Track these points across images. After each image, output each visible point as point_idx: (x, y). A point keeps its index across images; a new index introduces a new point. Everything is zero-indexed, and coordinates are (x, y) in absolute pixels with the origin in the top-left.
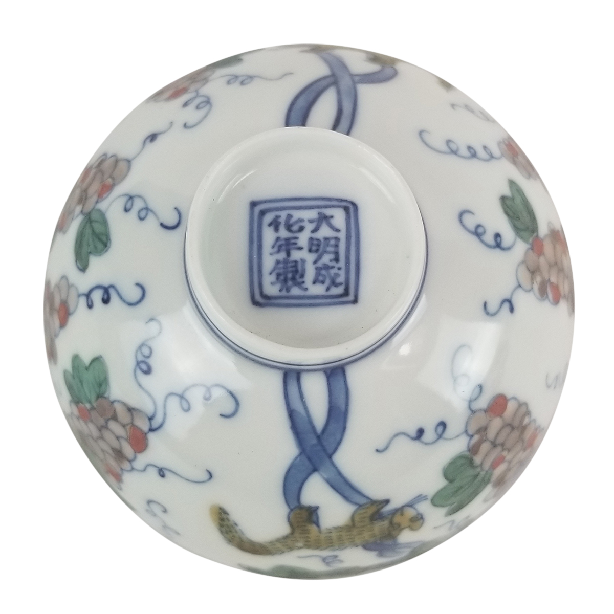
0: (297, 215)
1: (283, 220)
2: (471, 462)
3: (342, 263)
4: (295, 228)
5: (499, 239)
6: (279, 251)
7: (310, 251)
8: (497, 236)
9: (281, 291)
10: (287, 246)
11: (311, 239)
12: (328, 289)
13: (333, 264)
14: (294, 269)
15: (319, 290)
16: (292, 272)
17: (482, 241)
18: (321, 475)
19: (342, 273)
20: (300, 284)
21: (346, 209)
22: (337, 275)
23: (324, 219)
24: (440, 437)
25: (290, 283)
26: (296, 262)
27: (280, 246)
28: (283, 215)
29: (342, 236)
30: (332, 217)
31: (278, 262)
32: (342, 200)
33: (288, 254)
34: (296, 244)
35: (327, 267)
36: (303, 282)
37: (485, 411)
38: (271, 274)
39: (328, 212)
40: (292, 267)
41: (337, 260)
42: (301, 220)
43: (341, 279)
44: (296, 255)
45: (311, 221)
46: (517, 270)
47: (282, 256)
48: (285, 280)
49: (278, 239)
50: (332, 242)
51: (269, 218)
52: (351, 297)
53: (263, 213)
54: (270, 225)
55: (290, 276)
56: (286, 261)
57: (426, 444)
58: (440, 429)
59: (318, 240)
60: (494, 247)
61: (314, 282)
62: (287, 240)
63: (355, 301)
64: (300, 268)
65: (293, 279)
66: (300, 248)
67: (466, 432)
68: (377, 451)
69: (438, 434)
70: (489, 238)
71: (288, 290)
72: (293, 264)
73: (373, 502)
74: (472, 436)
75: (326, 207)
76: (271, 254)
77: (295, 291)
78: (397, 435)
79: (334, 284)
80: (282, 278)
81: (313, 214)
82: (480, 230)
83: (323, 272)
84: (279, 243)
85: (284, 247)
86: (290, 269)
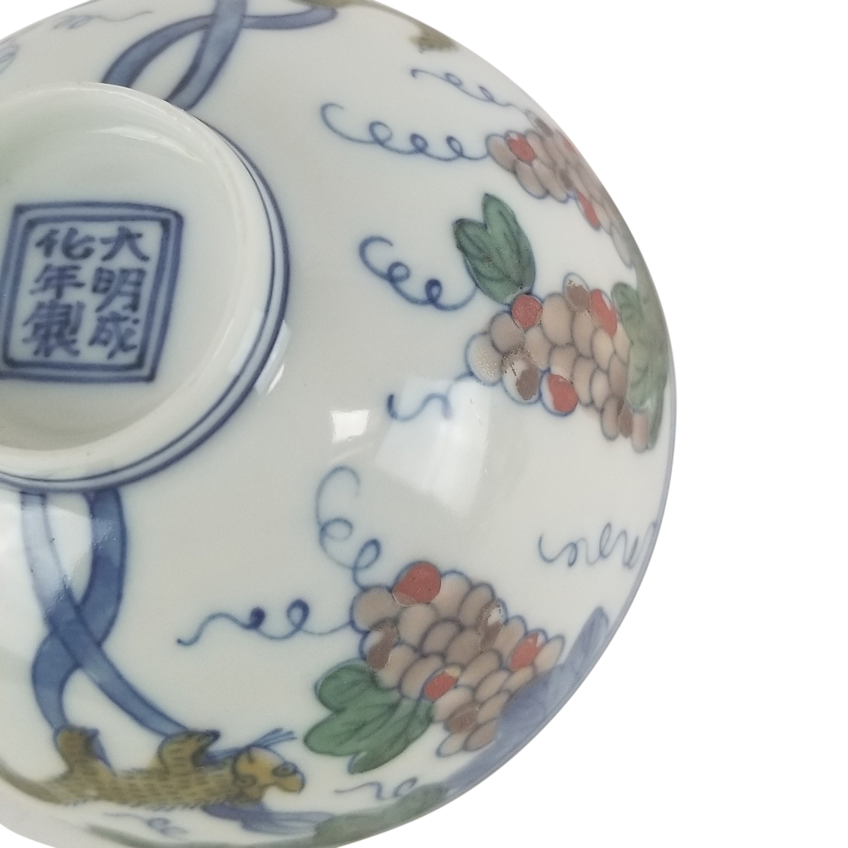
0: (85, 229)
1: (60, 237)
2: (373, 682)
3: (142, 313)
4: (78, 251)
5: (435, 291)
6: (45, 288)
7: (95, 289)
8: (433, 284)
9: (36, 353)
10: (59, 279)
11: (100, 270)
12: (111, 355)
13: (127, 313)
14: (62, 318)
15: (96, 355)
16: (61, 322)
17: (400, 292)
18: (90, 676)
19: (139, 330)
20: (68, 344)
21: (165, 224)
22: (130, 332)
23: (128, 238)
24: (298, 627)
25: (53, 341)
26: (69, 307)
27: (48, 280)
28: (63, 228)
29: (150, 267)
30: (140, 236)
31: (40, 306)
32: (161, 209)
33: (59, 294)
34: (73, 277)
35: (117, 318)
36: (74, 341)
37: (390, 590)
38: (26, 323)
39: (135, 227)
40: (62, 314)
41: (134, 307)
42: (90, 239)
43: (136, 339)
44: (72, 296)
45: (105, 241)
46: (468, 346)
47: (48, 296)
48: (46, 337)
49: (47, 268)
50: (133, 277)
51: (40, 232)
52: (145, 371)
53: (31, 224)
54: (39, 244)
55: (55, 329)
56: (53, 305)
57: (272, 638)
58: (297, 614)
59: (111, 272)
60: (424, 303)
61: (92, 342)
62: (62, 270)
63: (151, 378)
64: (73, 316)
65: (59, 335)
66: (80, 285)
67: (352, 623)
68: (179, 641)
69: (293, 623)
70: (415, 287)
71: (48, 352)
72: (64, 310)
73: (189, 734)
74: (366, 634)
75: (133, 219)
76: (32, 292)
77: (59, 355)
78: (213, 617)
79: (123, 346)
80: (42, 332)
81: (110, 230)
82: (398, 272)
83: (110, 326)
84: (49, 274)
85: (54, 282)
86: (58, 319)
